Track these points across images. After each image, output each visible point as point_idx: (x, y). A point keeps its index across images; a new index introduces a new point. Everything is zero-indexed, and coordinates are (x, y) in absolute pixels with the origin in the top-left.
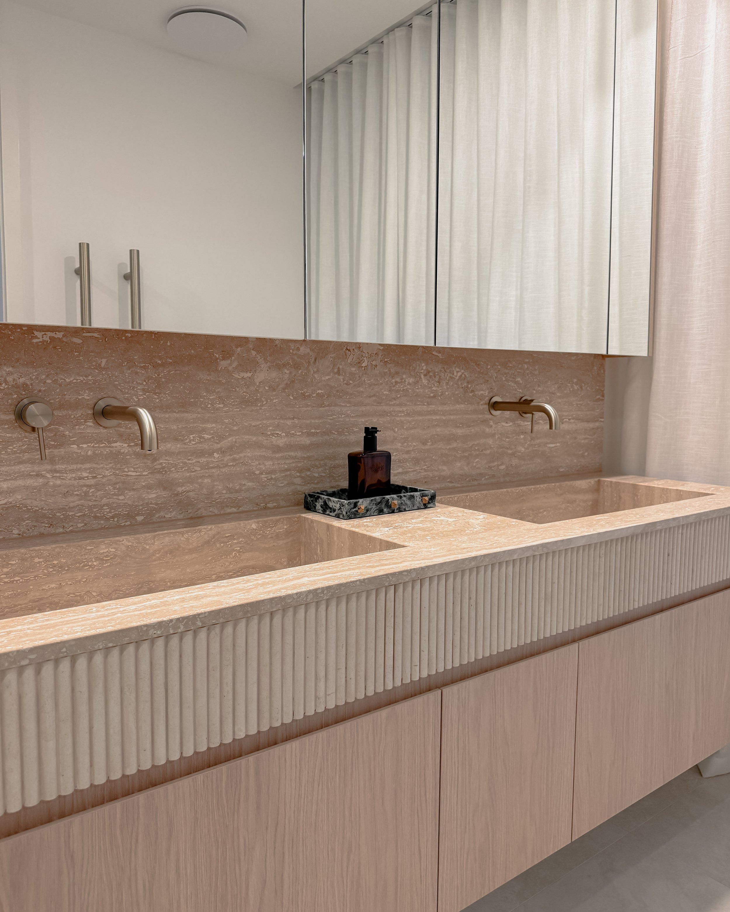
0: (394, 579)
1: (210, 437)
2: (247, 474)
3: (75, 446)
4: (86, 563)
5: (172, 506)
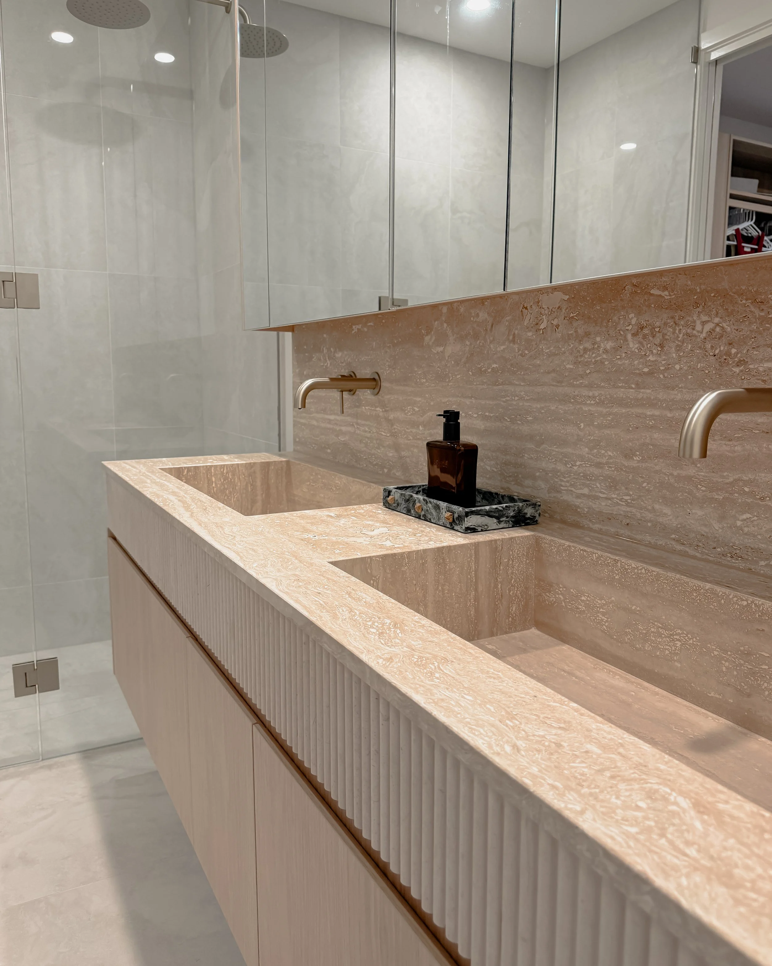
1: (418, 409)
3: (364, 408)
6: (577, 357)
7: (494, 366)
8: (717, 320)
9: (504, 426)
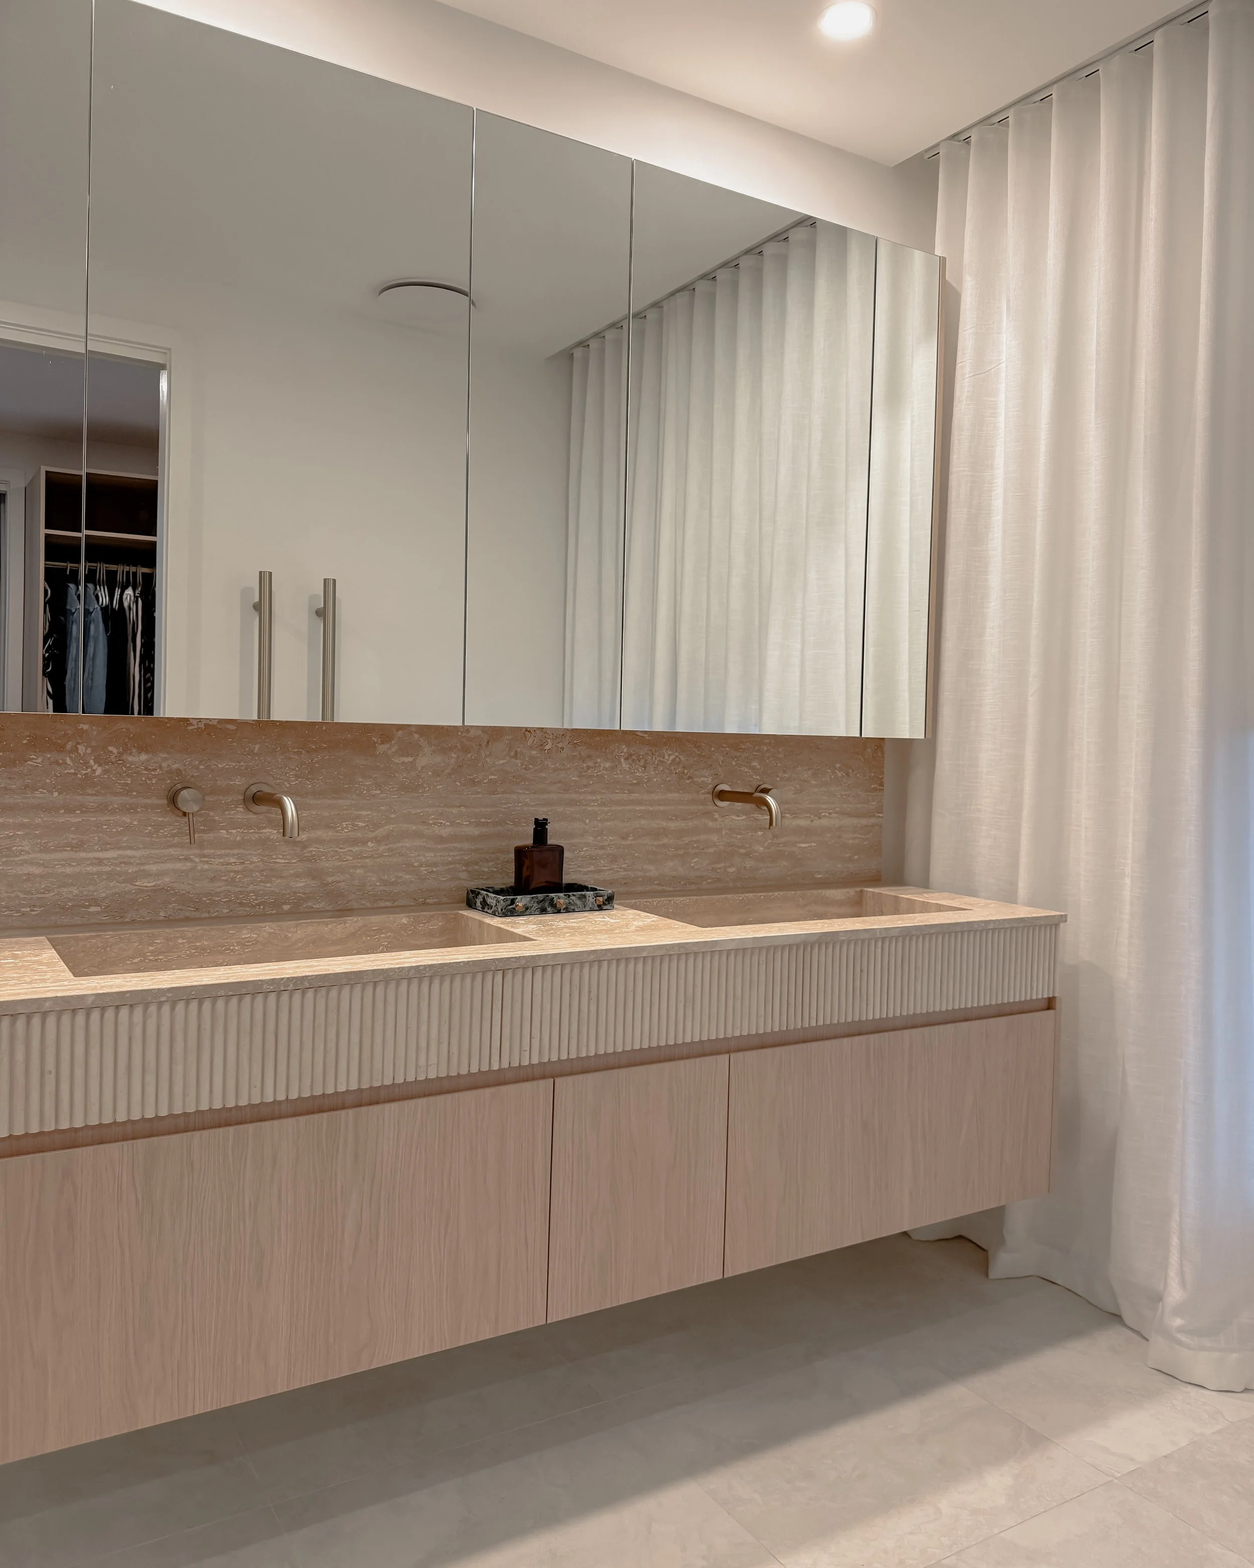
0: (500, 964)
1: (364, 825)
2: (404, 866)
3: (224, 831)
4: (227, 947)
5: (320, 896)
6: (581, 772)
7: (493, 777)
8: (677, 754)
9: (506, 829)
